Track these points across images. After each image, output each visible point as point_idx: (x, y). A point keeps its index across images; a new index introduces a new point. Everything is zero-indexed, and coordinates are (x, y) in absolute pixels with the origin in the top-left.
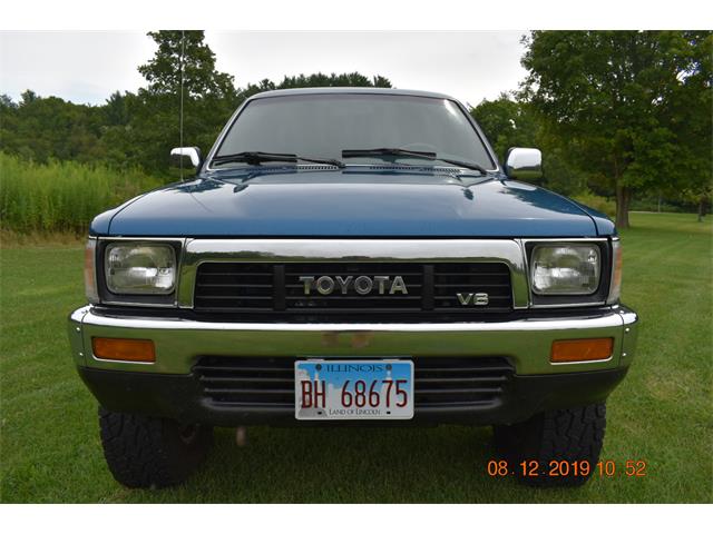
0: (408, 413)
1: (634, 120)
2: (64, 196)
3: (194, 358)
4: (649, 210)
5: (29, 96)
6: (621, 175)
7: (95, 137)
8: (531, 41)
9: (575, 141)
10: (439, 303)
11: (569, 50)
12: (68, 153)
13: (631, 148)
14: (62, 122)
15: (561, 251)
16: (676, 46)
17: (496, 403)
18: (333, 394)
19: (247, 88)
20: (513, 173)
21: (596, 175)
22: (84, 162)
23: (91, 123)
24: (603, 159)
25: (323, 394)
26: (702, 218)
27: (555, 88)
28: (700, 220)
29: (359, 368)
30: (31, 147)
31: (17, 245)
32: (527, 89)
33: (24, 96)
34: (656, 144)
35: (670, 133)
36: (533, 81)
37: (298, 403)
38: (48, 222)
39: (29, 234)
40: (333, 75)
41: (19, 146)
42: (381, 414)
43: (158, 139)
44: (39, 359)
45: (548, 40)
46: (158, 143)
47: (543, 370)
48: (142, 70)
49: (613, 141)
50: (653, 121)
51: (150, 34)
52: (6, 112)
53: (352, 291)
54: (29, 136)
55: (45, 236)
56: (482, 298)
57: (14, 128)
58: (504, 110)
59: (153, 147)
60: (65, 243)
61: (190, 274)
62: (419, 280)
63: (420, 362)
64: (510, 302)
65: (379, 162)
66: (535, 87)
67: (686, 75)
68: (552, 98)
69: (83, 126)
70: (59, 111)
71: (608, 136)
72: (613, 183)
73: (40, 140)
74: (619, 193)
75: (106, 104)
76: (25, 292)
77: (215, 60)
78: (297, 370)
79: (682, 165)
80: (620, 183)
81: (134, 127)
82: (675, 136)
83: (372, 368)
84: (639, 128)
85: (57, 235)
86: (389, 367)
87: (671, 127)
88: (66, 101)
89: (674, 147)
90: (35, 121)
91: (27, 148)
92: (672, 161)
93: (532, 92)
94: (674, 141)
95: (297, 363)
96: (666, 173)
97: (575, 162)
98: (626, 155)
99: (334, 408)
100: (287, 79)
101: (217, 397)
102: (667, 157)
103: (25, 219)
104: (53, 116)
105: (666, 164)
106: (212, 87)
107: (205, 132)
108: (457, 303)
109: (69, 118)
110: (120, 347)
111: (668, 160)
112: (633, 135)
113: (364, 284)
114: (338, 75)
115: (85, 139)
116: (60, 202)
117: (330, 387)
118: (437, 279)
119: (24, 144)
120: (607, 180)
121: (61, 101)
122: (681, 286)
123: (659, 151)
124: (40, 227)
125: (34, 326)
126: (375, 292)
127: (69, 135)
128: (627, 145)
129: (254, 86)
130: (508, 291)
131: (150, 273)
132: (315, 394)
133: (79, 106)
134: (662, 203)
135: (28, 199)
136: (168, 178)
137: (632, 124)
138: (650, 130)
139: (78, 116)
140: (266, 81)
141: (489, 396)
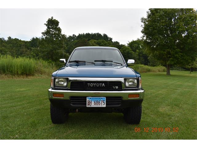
0: (105, 106)
1: (171, 47)
2: (23, 66)
3: (70, 97)
4: (178, 70)
5: (10, 38)
6: (168, 61)
7: (27, 49)
8: (144, 26)
9: (156, 52)
10: (110, 88)
11: (153, 29)
12: (20, 54)
13: (170, 54)
14: (19, 45)
15: (130, 80)
16: (181, 28)
17: (120, 105)
18: (93, 103)
19: (69, 37)
20: (129, 64)
21: (161, 61)
22: (24, 56)
23: (26, 46)
24: (163, 57)
25: (91, 103)
26: (191, 72)
27: (150, 38)
28: (190, 73)
29: (97, 98)
30: (10, 52)
31: (12, 78)
32: (143, 38)
33: (8, 38)
34: (176, 53)
35: (180, 50)
36: (144, 36)
37: (87, 104)
38: (19, 73)
39: (14, 76)
40: (92, 33)
41: (7, 52)
42: (100, 106)
43: (46, 51)
44: (28, 103)
45: (148, 26)
46: (46, 52)
47: (127, 99)
48: (42, 33)
49: (165, 52)
50: (176, 47)
51: (45, 24)
52: (3, 42)
53: (96, 86)
54: (9, 49)
55: (19, 76)
56: (117, 87)
57: (5, 47)
58: (138, 43)
59: (45, 53)
60: (23, 78)
61: (70, 83)
62: (107, 84)
63: (107, 98)
64: (122, 88)
65: (102, 63)
66: (145, 38)
67: (184, 35)
68: (149, 41)
69: (24, 46)
70: (18, 42)
71: (164, 51)
72: (166, 63)
73: (12, 50)
74: (167, 66)
75: (30, 40)
76: (18, 90)
77: (61, 31)
78: (87, 99)
79: (184, 59)
80: (167, 63)
81: (40, 48)
82: (181, 51)
83: (99, 98)
84: (172, 49)
85: (22, 76)
86: (102, 98)
87: (181, 49)
88: (19, 39)
89: (181, 54)
90: (11, 45)
91: (9, 52)
92: (181, 57)
93: (144, 40)
94: (181, 52)
95: (87, 98)
96: (179, 61)
97: (156, 58)
98: (169, 56)
99: (93, 105)
100: (79, 34)
101: (73, 104)
102: (179, 56)
103: (13, 72)
104: (16, 44)
105: (179, 58)
106: (61, 38)
107: (59, 49)
108: (113, 88)
109: (20, 44)
110: (58, 95)
111: (180, 57)
112: (170, 51)
113: (98, 85)
114: (93, 33)
115: (24, 50)
116: (22, 67)
117: (92, 101)
118: (110, 84)
119: (8, 51)
120: (164, 62)
121: (18, 39)
122: (176, 89)
123: (177, 55)
124: (18, 74)
125: (24, 97)
126: (100, 86)
127: (20, 49)
128: (169, 53)
129: (71, 36)
130: (121, 86)
131: (63, 83)
132: (90, 103)
133: (23, 41)
134: (181, 68)
135: (15, 67)
136: (49, 62)
137: (170, 48)
138: (175, 49)
139: (23, 44)
140: (74, 35)
141: (119, 104)
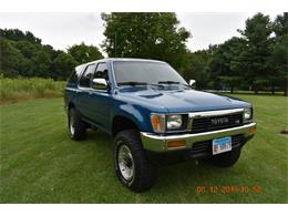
0: (231, 149)
37: (213, 151)
61: (190, 123)
63: (233, 137)
78: (213, 143)
